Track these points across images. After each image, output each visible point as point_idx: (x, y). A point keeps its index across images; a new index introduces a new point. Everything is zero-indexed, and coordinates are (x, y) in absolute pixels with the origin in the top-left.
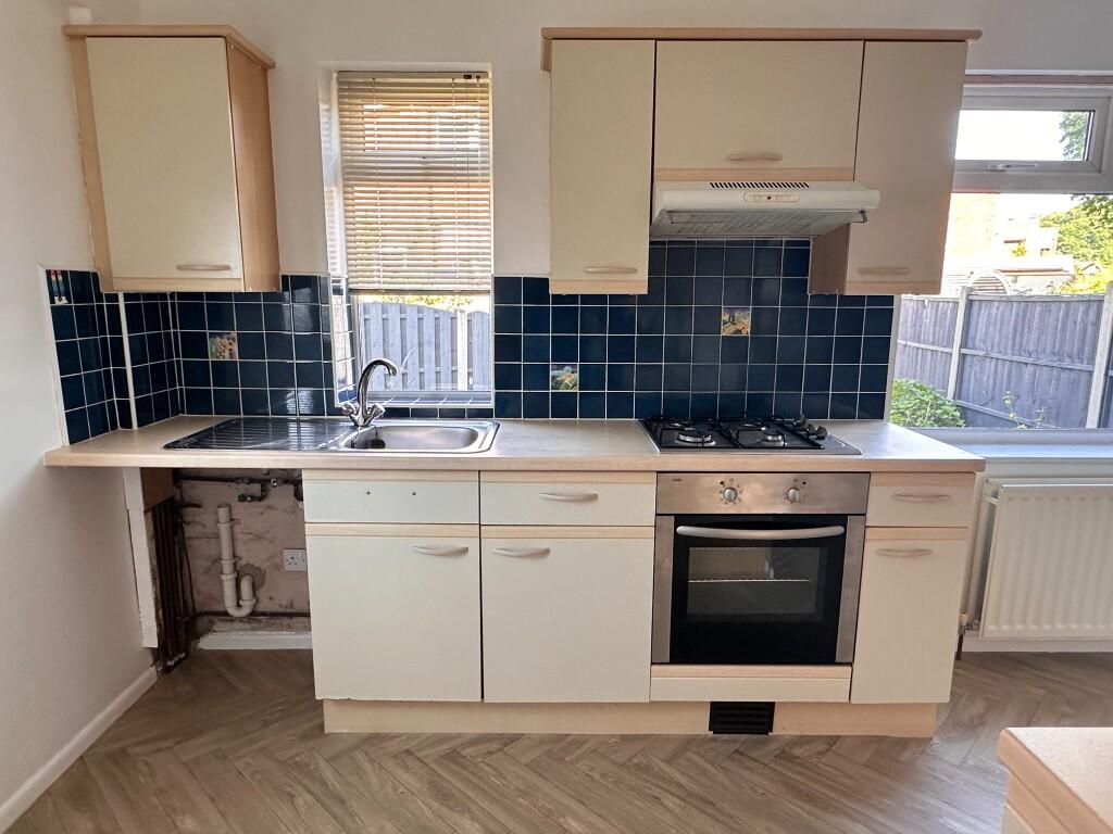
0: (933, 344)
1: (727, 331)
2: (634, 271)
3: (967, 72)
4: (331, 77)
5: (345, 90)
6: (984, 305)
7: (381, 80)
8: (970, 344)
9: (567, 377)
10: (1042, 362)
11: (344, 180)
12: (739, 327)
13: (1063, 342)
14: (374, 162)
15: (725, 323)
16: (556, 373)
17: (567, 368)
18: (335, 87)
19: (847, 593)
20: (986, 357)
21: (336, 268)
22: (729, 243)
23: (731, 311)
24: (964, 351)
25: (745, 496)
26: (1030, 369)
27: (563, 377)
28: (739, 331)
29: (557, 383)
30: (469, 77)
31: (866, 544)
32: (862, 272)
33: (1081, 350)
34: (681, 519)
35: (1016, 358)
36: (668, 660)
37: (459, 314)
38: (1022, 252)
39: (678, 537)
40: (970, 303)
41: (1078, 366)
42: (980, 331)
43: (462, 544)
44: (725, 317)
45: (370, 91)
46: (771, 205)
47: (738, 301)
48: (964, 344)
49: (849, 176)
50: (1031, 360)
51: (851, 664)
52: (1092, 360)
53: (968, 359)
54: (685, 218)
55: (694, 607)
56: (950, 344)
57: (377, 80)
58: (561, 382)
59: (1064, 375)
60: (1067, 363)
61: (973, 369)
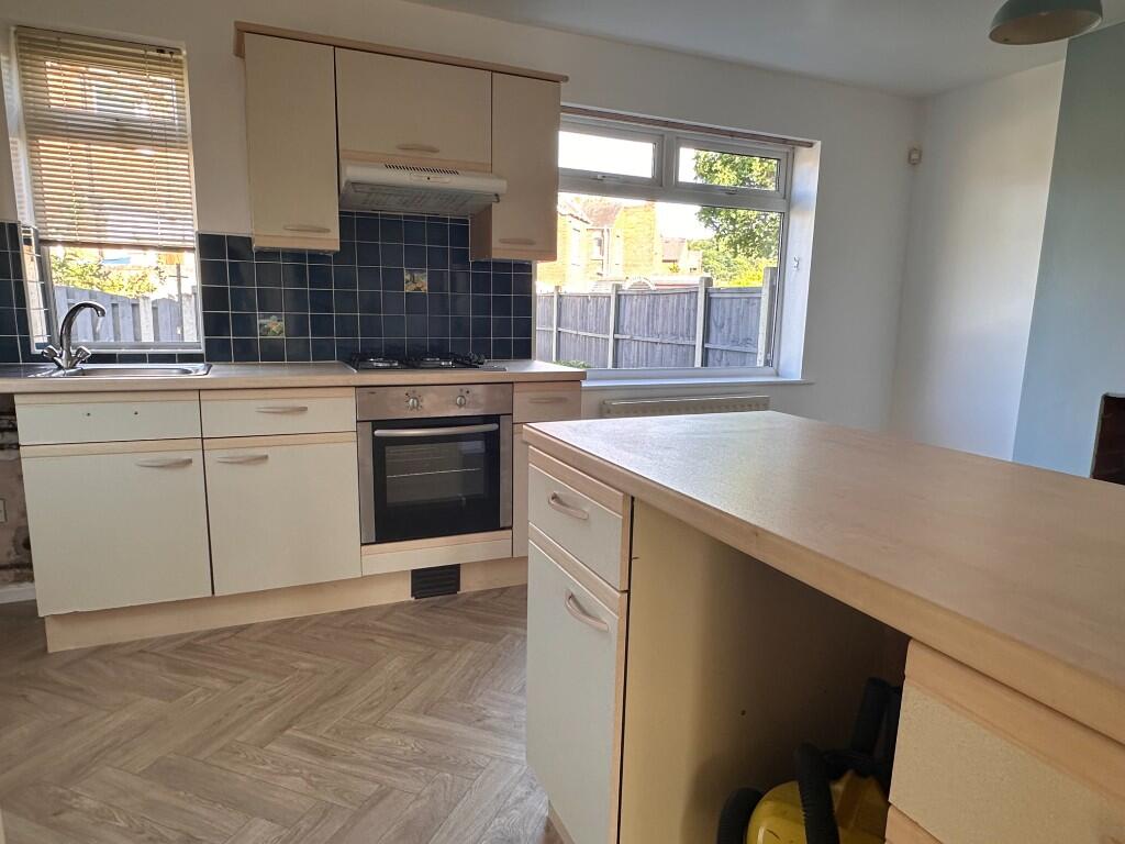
0: (596, 332)
1: (409, 288)
2: (328, 231)
3: (562, 104)
4: (9, 31)
5: (24, 45)
6: (628, 298)
7: (67, 41)
8: (620, 331)
9: (273, 325)
10: (666, 341)
11: (28, 132)
12: (419, 285)
13: (677, 326)
14: (62, 118)
15: (407, 282)
16: (263, 321)
17: (274, 317)
18: (13, 41)
19: (503, 473)
20: (631, 339)
21: (26, 217)
22: (405, 217)
23: (411, 272)
24: (617, 336)
25: (425, 403)
26: (659, 347)
27: (270, 325)
28: (419, 289)
29: (264, 330)
30: (162, 51)
31: (515, 436)
32: (503, 241)
33: (688, 330)
34: (378, 424)
35: (650, 339)
36: (374, 541)
37: (141, 301)
38: (676, 270)
39: (376, 439)
40: (618, 297)
41: (687, 342)
42: (626, 321)
43: (186, 456)
44: (407, 277)
45: (55, 49)
46: (429, 184)
47: (416, 264)
48: (616, 331)
49: (488, 170)
50: (658, 340)
51: (511, 528)
52: (694, 337)
53: (620, 342)
54: (367, 189)
55: (392, 498)
56: (607, 332)
57: (62, 40)
58: (269, 329)
59: (680, 349)
60: (680, 341)
61: (623, 350)
